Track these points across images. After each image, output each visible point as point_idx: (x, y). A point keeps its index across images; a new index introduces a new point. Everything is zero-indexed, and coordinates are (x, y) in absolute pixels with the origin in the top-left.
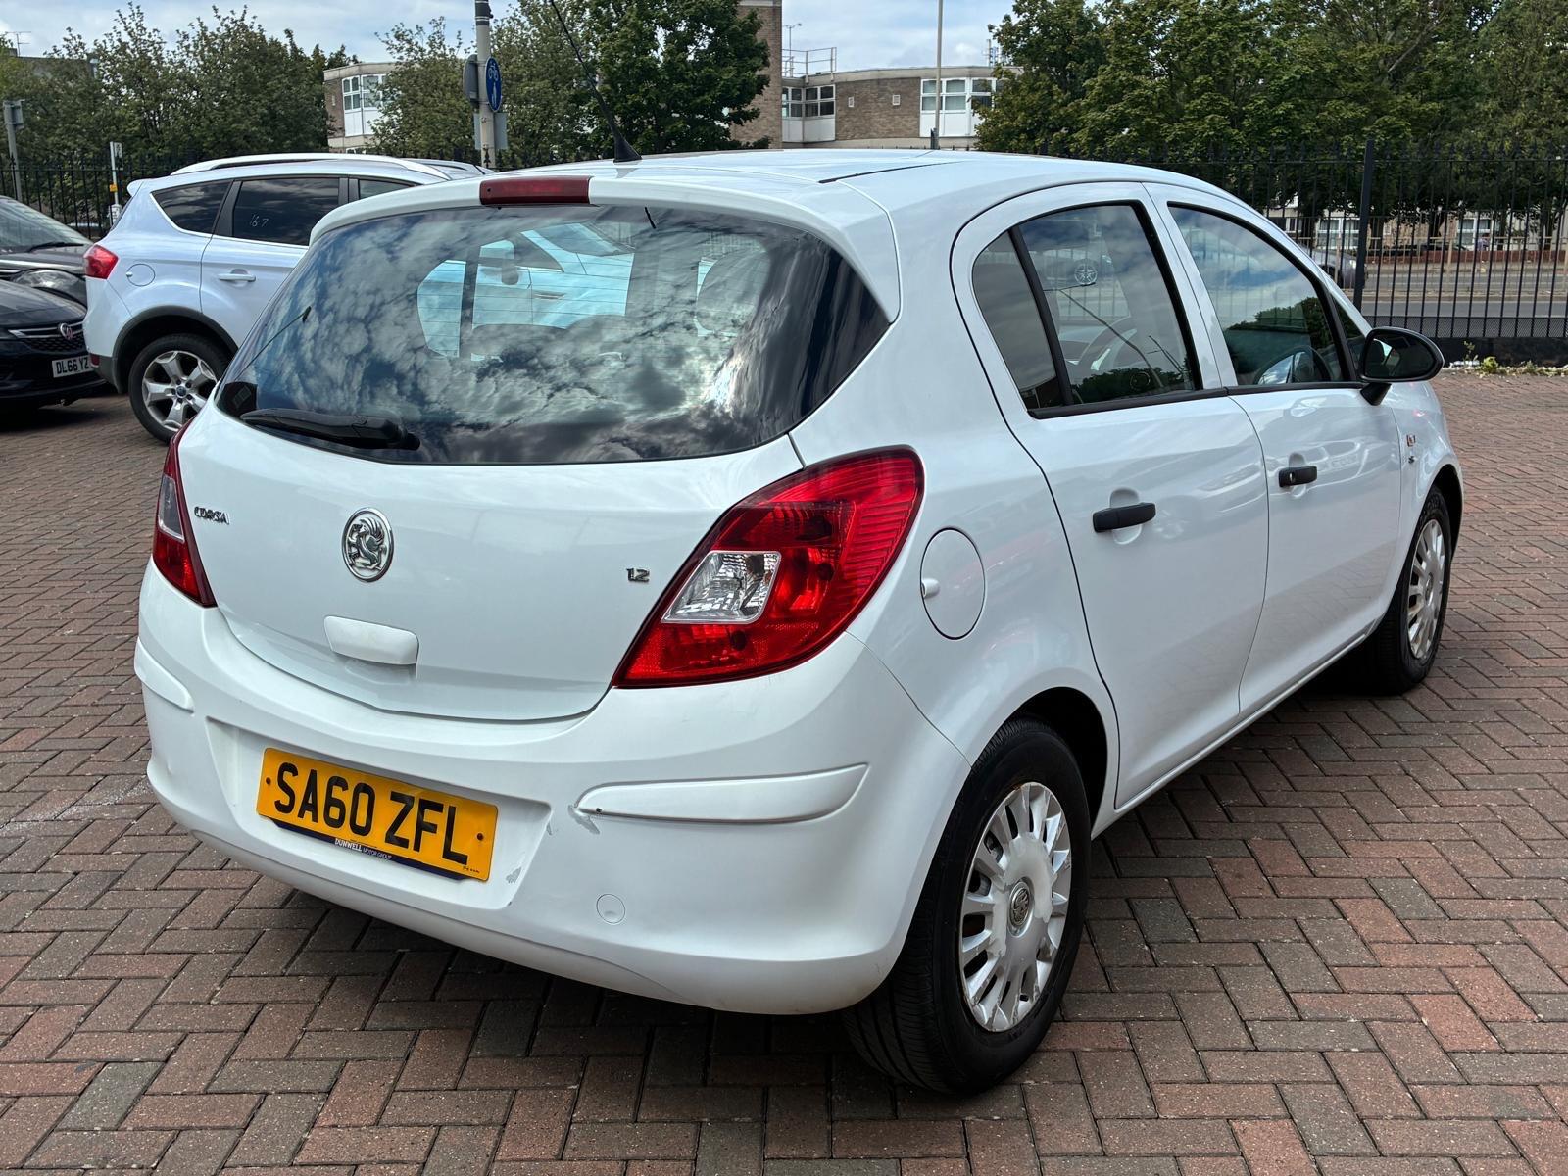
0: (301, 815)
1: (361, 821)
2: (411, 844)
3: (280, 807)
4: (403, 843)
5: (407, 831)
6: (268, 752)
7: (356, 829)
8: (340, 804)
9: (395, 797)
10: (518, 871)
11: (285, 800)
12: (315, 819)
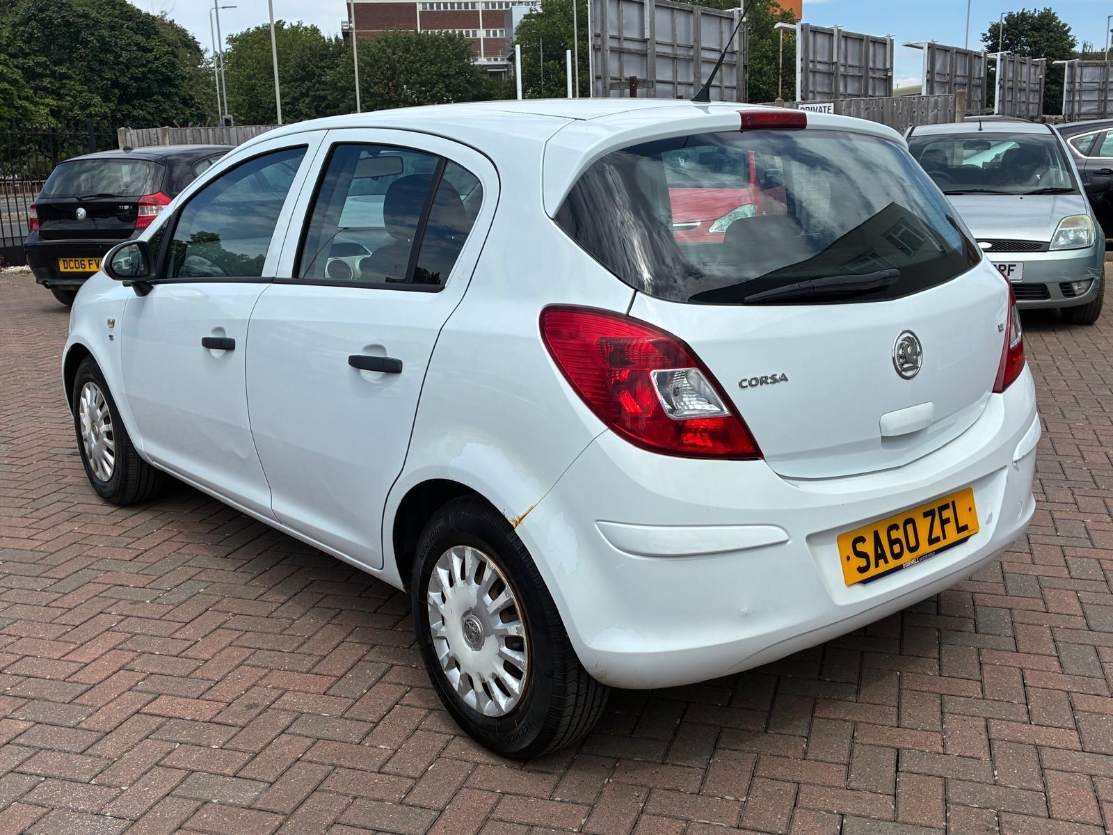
0: (877, 566)
1: (913, 543)
2: (942, 538)
3: (862, 570)
4: (937, 539)
5: (937, 532)
6: (839, 539)
7: (912, 550)
8: (898, 541)
9: (926, 515)
10: (991, 516)
11: (863, 563)
12: (886, 562)
